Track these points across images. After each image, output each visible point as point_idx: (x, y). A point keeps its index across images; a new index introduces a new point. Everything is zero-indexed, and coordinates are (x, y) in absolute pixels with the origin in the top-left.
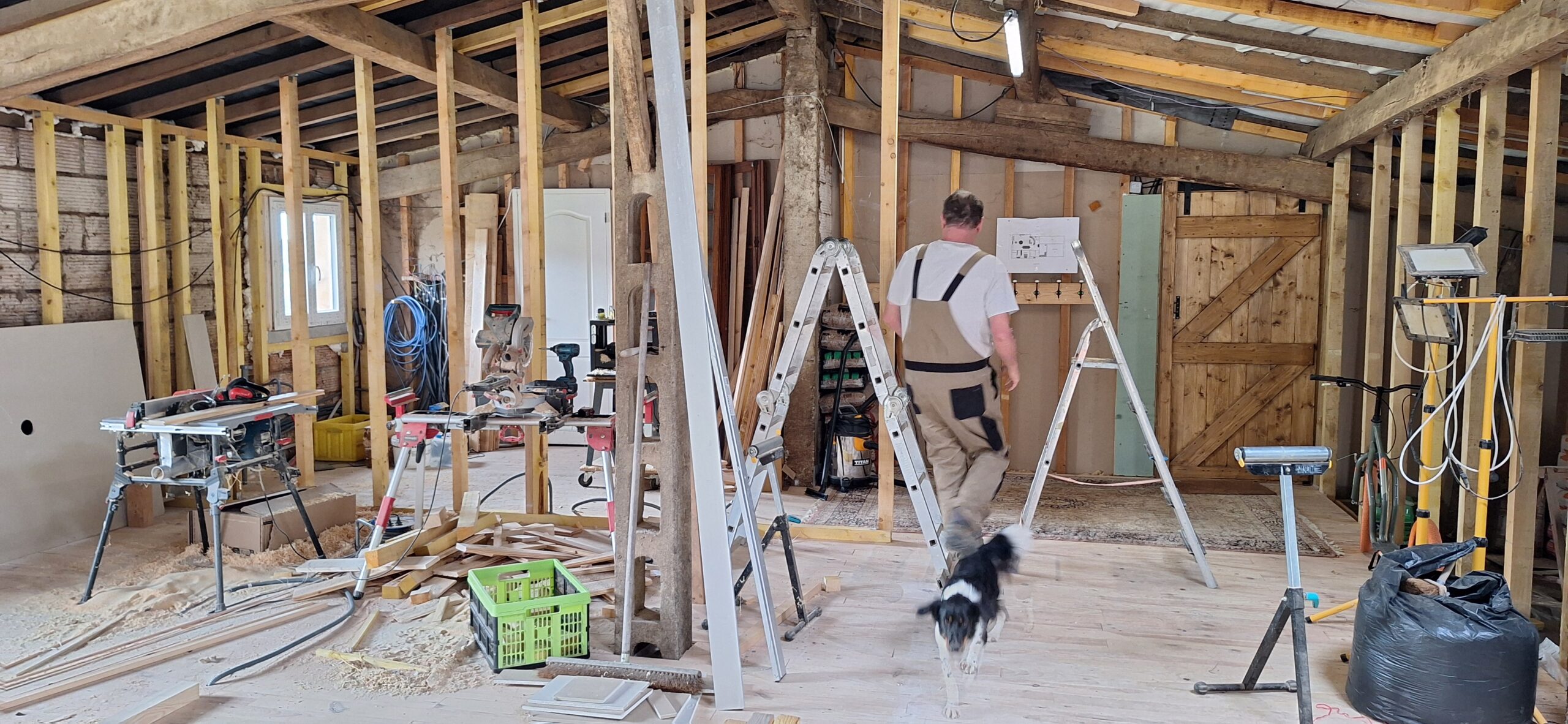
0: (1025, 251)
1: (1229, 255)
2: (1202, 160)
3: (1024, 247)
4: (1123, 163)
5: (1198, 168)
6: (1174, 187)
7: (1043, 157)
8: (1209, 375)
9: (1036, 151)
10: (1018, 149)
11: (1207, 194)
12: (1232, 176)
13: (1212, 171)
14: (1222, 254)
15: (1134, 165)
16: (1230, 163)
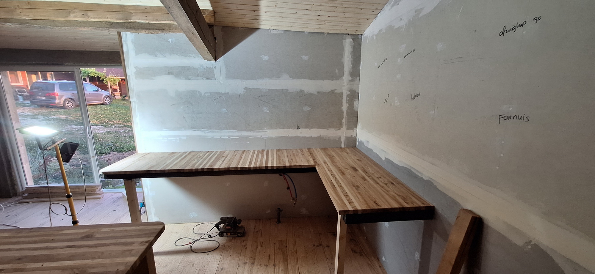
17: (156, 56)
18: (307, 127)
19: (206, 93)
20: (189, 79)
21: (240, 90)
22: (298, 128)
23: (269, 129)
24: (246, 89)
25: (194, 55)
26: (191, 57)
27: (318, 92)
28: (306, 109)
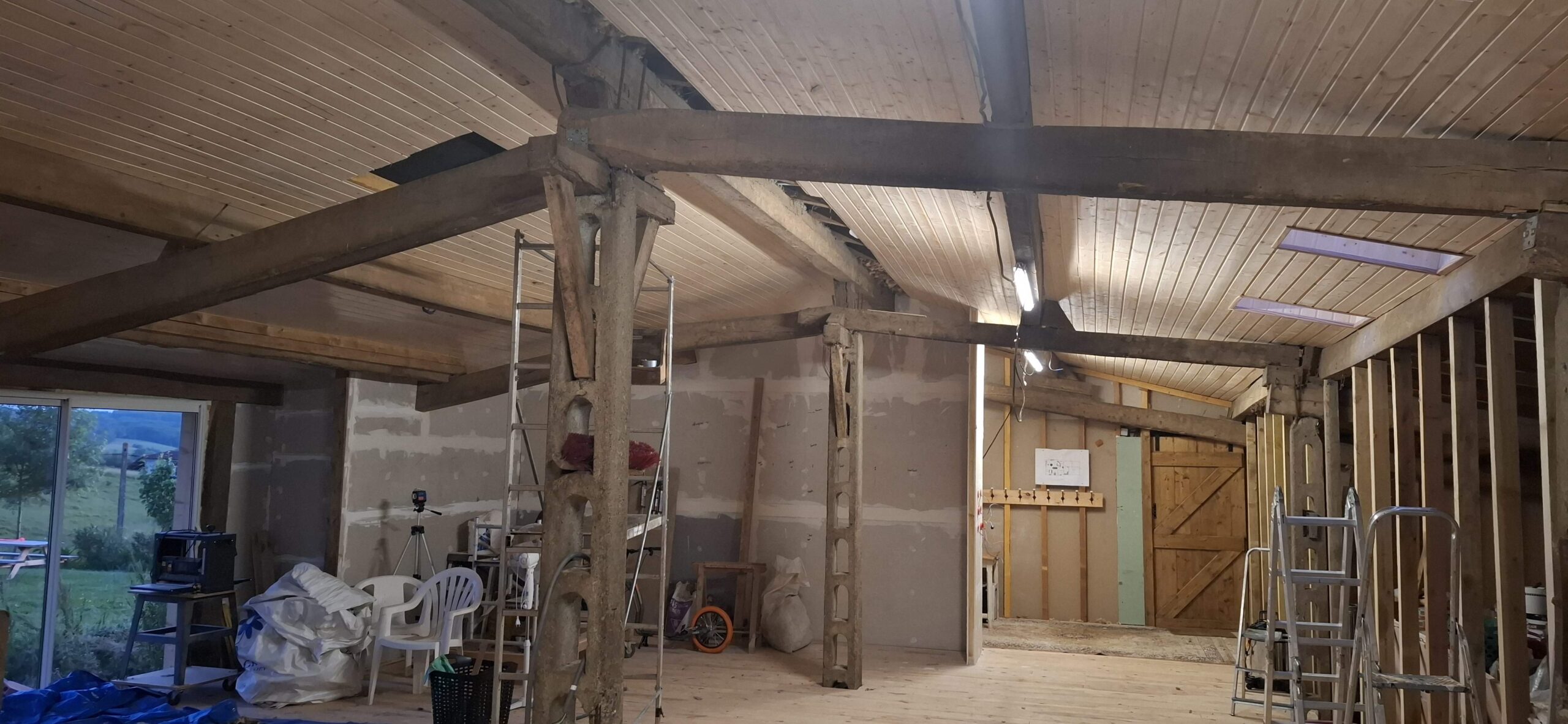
0: (1054, 470)
1: (1185, 478)
2: (1163, 417)
3: (1054, 468)
4: (1114, 417)
5: (1161, 422)
6: (1147, 434)
7: (1062, 412)
8: (1177, 557)
9: (1058, 407)
10: (1047, 406)
11: (1169, 439)
12: (1183, 429)
13: (1171, 426)
14: (1182, 477)
15: (1121, 418)
16: (1181, 419)
17: (376, 403)
18: (486, 499)
19: (411, 454)
20: (399, 434)
21: (438, 451)
22: (478, 500)
23: (456, 502)
24: (444, 448)
25: (407, 404)
26: (404, 405)
27: (495, 453)
28: (485, 474)
